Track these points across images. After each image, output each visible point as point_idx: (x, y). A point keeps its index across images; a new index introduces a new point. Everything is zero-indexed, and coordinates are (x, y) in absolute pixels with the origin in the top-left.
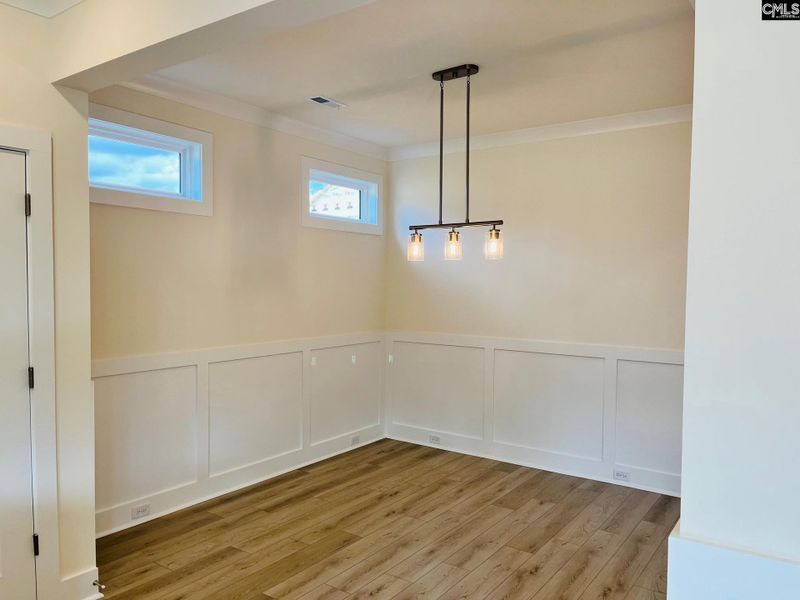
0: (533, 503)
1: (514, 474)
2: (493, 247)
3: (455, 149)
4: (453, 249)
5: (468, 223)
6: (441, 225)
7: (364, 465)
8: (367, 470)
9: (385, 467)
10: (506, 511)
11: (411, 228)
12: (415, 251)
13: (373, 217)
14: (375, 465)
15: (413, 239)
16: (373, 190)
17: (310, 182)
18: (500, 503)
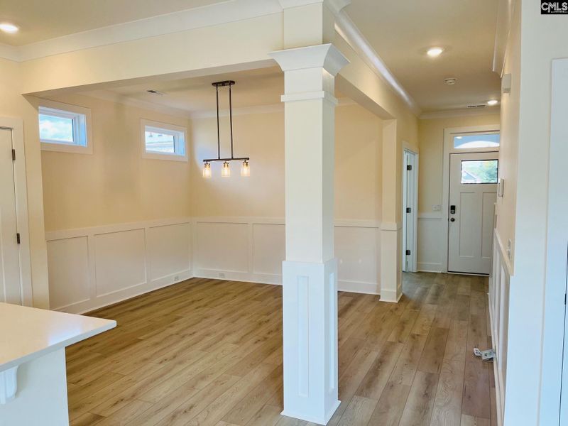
0: (272, 298)
1: (264, 288)
2: (245, 171)
3: (224, 114)
4: (226, 172)
5: (233, 159)
6: (219, 159)
7: (182, 290)
8: (184, 292)
9: (194, 290)
10: (258, 302)
11: (204, 161)
12: (207, 172)
13: (182, 151)
14: (189, 289)
15: (206, 166)
16: (182, 136)
17: (146, 133)
18: (255, 299)
